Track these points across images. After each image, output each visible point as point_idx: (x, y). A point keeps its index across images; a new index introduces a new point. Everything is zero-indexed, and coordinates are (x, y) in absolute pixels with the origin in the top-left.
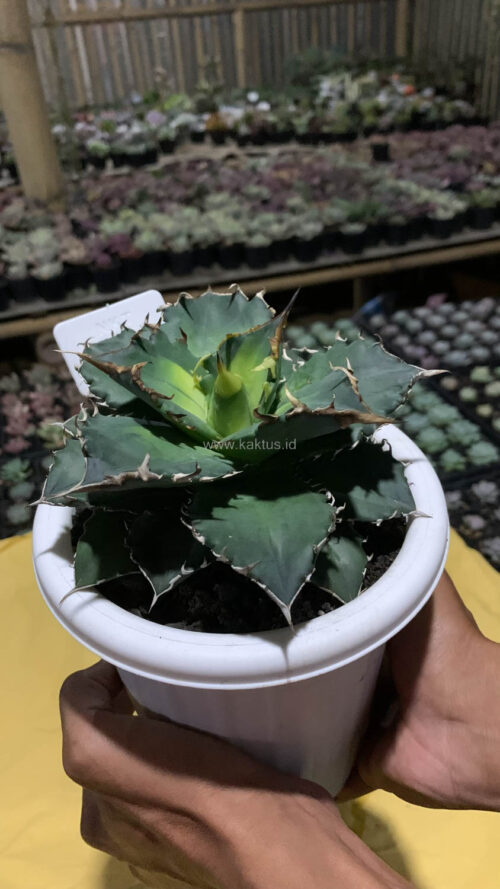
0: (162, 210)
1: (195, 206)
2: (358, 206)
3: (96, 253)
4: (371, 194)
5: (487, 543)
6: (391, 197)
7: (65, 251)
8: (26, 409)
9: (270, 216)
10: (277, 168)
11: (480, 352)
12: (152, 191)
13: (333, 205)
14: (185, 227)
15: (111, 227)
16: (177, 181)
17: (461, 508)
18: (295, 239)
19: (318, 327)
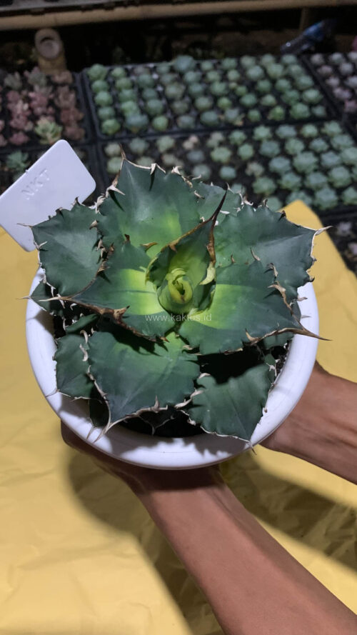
8: (26, 106)
17: (349, 236)
19: (268, 59)
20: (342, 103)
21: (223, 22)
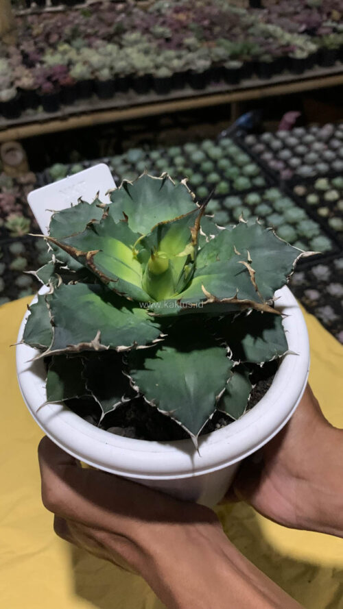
0: (90, 46)
1: (115, 43)
2: (237, 46)
3: (41, 80)
4: (247, 35)
5: (320, 310)
6: (262, 39)
7: (18, 79)
9: (171, 53)
10: (177, 11)
11: (322, 167)
12: (82, 28)
13: (219, 45)
14: (108, 60)
15: (53, 59)
16: (101, 20)
17: (303, 284)
18: (190, 71)
19: (207, 144)
20: (278, 173)
21: (164, 121)
